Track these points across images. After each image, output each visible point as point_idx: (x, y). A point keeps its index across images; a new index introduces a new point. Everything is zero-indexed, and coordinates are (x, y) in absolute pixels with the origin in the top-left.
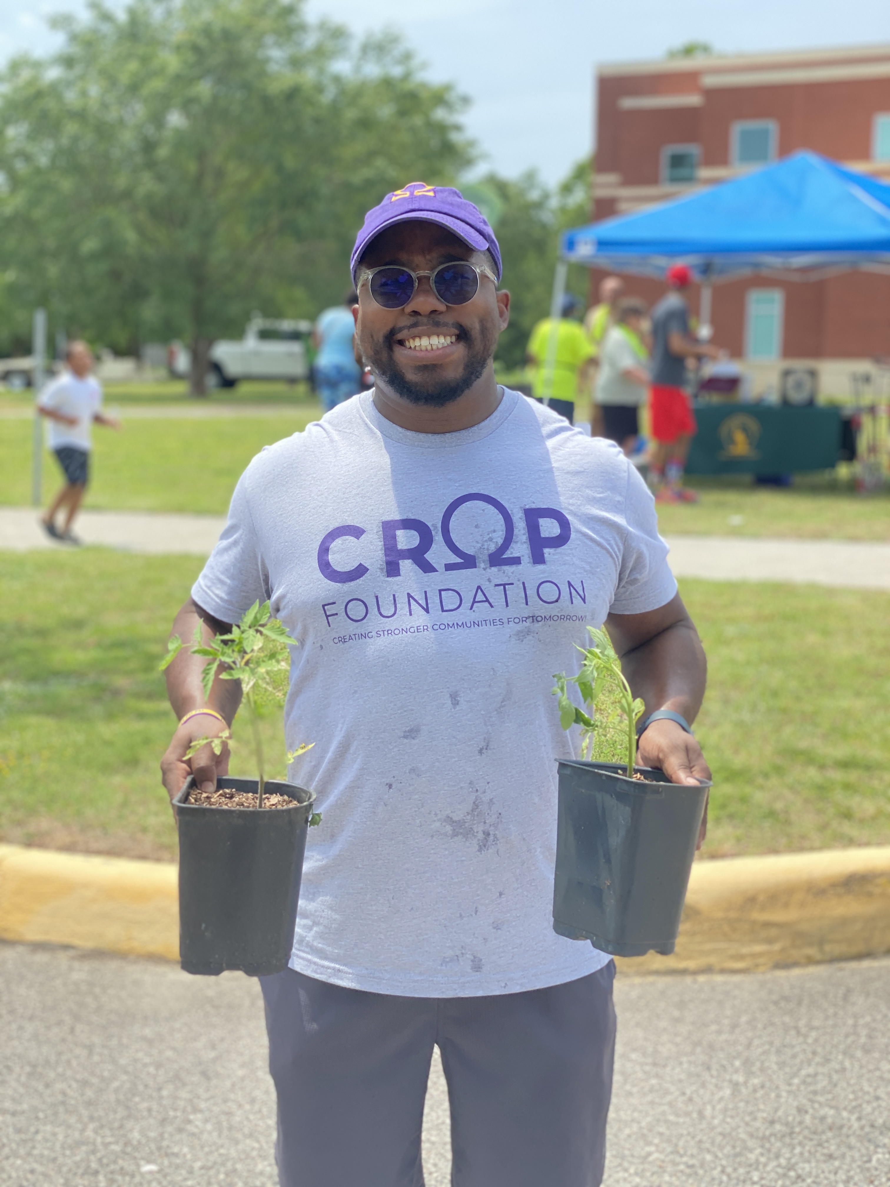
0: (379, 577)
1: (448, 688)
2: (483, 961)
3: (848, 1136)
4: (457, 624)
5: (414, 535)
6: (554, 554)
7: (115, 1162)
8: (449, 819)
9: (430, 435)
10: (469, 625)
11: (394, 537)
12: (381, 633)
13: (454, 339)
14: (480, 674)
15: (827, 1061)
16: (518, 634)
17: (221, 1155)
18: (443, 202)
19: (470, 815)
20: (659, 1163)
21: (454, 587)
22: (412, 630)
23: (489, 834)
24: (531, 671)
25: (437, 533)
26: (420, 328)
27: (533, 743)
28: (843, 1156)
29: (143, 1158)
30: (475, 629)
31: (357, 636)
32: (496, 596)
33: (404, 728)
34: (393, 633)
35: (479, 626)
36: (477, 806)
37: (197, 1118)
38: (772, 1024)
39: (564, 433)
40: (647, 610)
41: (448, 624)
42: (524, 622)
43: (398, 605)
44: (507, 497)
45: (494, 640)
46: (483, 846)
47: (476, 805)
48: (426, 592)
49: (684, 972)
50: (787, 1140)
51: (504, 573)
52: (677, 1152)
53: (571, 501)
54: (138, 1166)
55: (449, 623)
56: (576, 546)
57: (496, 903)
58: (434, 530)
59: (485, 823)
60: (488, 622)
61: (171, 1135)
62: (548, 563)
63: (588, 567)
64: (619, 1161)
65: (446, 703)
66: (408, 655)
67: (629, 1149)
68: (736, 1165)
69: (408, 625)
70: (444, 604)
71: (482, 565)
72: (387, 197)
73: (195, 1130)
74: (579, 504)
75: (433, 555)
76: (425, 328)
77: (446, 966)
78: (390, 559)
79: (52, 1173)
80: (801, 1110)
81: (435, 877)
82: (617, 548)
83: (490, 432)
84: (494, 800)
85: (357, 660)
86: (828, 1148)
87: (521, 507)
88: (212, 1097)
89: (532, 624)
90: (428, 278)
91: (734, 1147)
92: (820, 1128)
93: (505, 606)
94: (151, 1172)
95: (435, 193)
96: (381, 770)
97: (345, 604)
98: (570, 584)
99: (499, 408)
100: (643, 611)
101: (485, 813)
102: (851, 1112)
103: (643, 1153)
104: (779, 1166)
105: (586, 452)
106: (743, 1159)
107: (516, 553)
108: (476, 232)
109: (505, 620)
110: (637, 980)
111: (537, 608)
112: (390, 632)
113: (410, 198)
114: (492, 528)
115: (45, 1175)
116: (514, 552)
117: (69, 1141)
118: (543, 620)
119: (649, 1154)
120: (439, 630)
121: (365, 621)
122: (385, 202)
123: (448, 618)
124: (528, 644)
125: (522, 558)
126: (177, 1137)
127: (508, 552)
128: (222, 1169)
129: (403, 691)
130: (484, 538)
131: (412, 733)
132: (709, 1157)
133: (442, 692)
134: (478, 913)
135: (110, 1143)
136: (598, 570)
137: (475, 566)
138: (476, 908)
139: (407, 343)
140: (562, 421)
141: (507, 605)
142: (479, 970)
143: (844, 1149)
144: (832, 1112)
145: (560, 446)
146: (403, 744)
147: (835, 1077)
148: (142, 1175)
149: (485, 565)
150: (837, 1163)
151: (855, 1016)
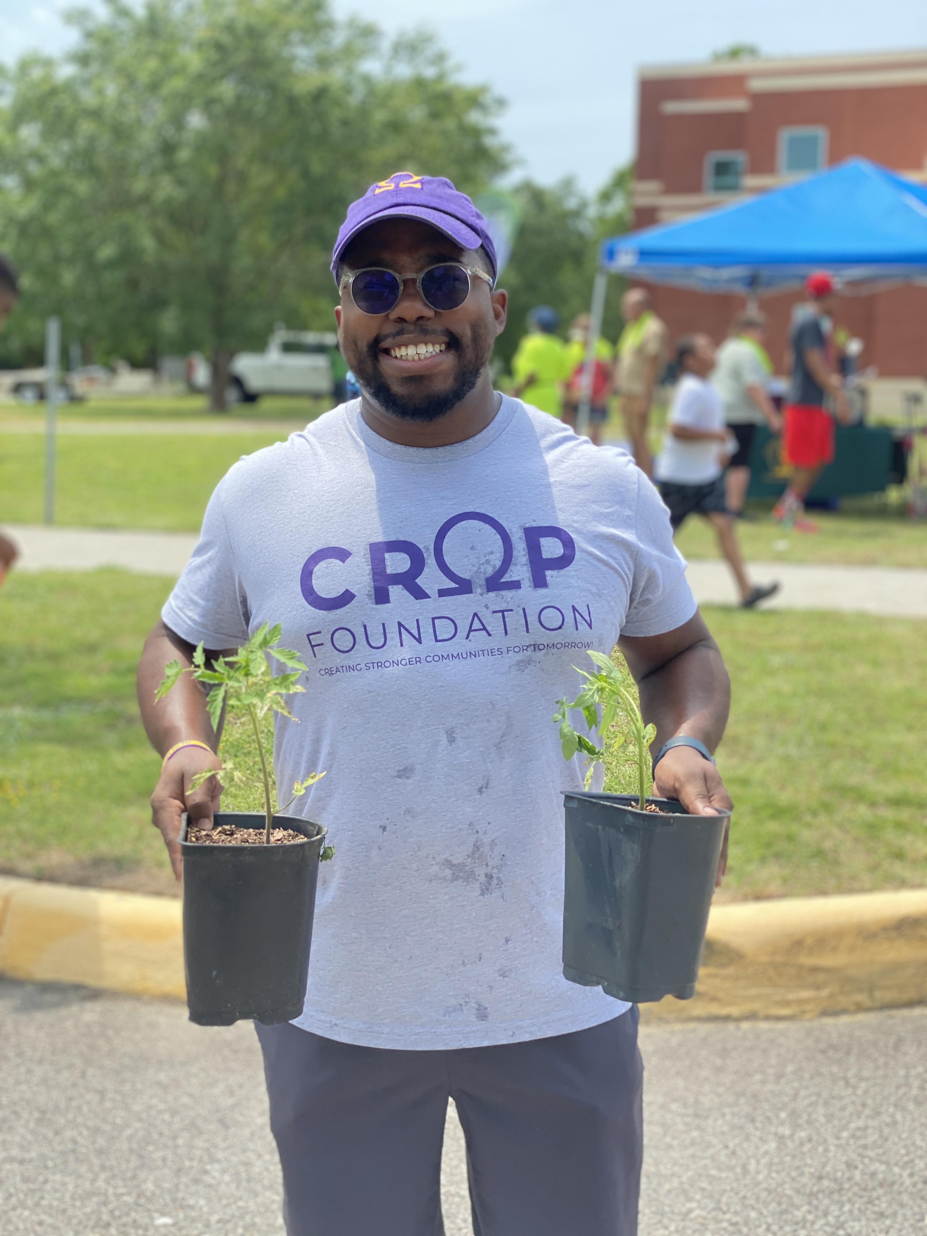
0: (367, 603)
1: (444, 724)
2: (489, 1009)
3: (900, 1193)
4: (452, 655)
5: (404, 558)
6: (556, 577)
7: (128, 1214)
8: (448, 863)
9: (421, 449)
10: (465, 656)
11: (383, 560)
12: (371, 665)
13: (443, 347)
14: (478, 709)
15: (877, 1113)
16: (518, 665)
17: (239, 1208)
18: (431, 195)
19: (470, 858)
20: (700, 1220)
21: (450, 614)
22: (404, 662)
23: (492, 877)
24: (534, 703)
25: (429, 556)
26: (406, 336)
27: (540, 780)
28: (895, 1214)
29: (157, 1211)
30: (471, 661)
31: (344, 668)
32: (494, 623)
33: (398, 767)
34: (383, 666)
35: (475, 656)
36: (478, 849)
37: (214, 1169)
38: (820, 1074)
39: (568, 443)
40: (662, 632)
41: (442, 656)
42: (525, 651)
43: (388, 635)
44: (505, 516)
45: (492, 672)
46: (484, 891)
47: (477, 847)
48: (417, 620)
49: (727, 1018)
50: (836, 1197)
51: (503, 598)
52: (720, 1209)
53: (575, 518)
54: (152, 1218)
55: (443, 654)
56: (581, 567)
57: (502, 949)
58: (427, 552)
59: (487, 865)
60: (485, 652)
61: (187, 1186)
62: (550, 587)
63: (594, 590)
64: (658, 1217)
65: (442, 740)
66: (400, 689)
67: (669, 1206)
68: (782, 1223)
69: (398, 657)
70: (437, 633)
71: (479, 591)
72: (370, 190)
73: (212, 1181)
74: (584, 521)
75: (425, 580)
76: (412, 336)
77: (449, 1015)
78: (379, 584)
79: (62, 1225)
80: (850, 1165)
81: (435, 922)
82: (627, 569)
83: (487, 445)
84: (497, 841)
85: (345, 694)
86: (879, 1205)
87: (520, 526)
88: (230, 1147)
89: (534, 653)
90: (414, 281)
91: (779, 1204)
92: (871, 1185)
93: (504, 634)
94: (165, 1226)
95: (422, 184)
96: (374, 811)
97: (330, 633)
98: (574, 609)
99: (496, 418)
100: (658, 633)
101: (487, 855)
102: (903, 1168)
103: (684, 1210)
104: (827, 1224)
105: (592, 463)
106: (789, 1217)
107: (516, 577)
108: (467, 227)
109: (504, 650)
110: (678, 1027)
111: (538, 635)
112: (379, 664)
113: (394, 191)
114: (490, 550)
115: (54, 1227)
116: (513, 575)
117: (80, 1191)
118: (546, 648)
119: (690, 1211)
120: (433, 662)
121: (352, 652)
122: (368, 194)
123: (442, 648)
124: (530, 674)
125: (522, 582)
126: (193, 1188)
127: (507, 575)
128: (241, 1223)
129: (396, 728)
130: (480, 560)
131: (405, 773)
132: (753, 1214)
133: (437, 729)
134: (482, 960)
135: (122, 1194)
136: (606, 592)
137: (470, 592)
138: (480, 954)
139: (393, 352)
140: (566, 430)
141: (506, 633)
142: (485, 1018)
143: (895, 1207)
144: (883, 1168)
145: (564, 458)
146: (396, 784)
147: (886, 1131)
148: (156, 1228)
149: (481, 590)
150: (888, 1222)
151: (907, 1067)
